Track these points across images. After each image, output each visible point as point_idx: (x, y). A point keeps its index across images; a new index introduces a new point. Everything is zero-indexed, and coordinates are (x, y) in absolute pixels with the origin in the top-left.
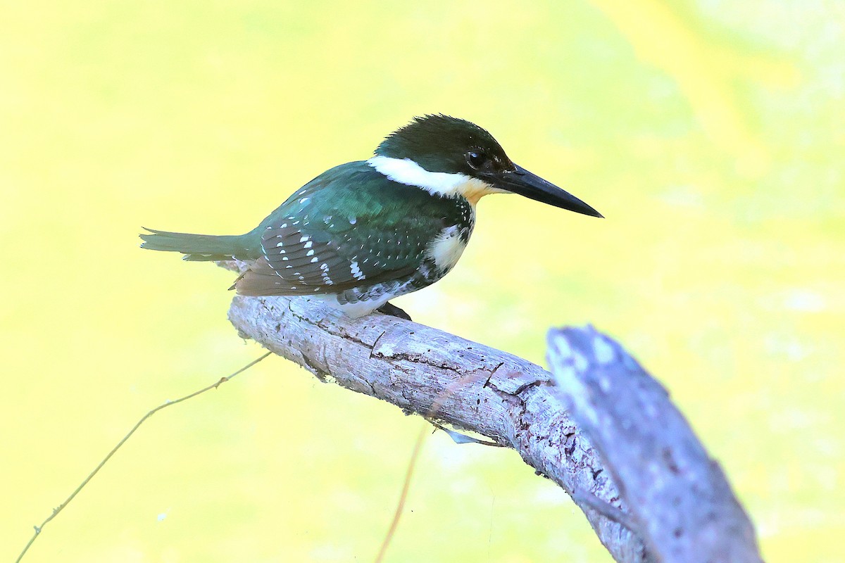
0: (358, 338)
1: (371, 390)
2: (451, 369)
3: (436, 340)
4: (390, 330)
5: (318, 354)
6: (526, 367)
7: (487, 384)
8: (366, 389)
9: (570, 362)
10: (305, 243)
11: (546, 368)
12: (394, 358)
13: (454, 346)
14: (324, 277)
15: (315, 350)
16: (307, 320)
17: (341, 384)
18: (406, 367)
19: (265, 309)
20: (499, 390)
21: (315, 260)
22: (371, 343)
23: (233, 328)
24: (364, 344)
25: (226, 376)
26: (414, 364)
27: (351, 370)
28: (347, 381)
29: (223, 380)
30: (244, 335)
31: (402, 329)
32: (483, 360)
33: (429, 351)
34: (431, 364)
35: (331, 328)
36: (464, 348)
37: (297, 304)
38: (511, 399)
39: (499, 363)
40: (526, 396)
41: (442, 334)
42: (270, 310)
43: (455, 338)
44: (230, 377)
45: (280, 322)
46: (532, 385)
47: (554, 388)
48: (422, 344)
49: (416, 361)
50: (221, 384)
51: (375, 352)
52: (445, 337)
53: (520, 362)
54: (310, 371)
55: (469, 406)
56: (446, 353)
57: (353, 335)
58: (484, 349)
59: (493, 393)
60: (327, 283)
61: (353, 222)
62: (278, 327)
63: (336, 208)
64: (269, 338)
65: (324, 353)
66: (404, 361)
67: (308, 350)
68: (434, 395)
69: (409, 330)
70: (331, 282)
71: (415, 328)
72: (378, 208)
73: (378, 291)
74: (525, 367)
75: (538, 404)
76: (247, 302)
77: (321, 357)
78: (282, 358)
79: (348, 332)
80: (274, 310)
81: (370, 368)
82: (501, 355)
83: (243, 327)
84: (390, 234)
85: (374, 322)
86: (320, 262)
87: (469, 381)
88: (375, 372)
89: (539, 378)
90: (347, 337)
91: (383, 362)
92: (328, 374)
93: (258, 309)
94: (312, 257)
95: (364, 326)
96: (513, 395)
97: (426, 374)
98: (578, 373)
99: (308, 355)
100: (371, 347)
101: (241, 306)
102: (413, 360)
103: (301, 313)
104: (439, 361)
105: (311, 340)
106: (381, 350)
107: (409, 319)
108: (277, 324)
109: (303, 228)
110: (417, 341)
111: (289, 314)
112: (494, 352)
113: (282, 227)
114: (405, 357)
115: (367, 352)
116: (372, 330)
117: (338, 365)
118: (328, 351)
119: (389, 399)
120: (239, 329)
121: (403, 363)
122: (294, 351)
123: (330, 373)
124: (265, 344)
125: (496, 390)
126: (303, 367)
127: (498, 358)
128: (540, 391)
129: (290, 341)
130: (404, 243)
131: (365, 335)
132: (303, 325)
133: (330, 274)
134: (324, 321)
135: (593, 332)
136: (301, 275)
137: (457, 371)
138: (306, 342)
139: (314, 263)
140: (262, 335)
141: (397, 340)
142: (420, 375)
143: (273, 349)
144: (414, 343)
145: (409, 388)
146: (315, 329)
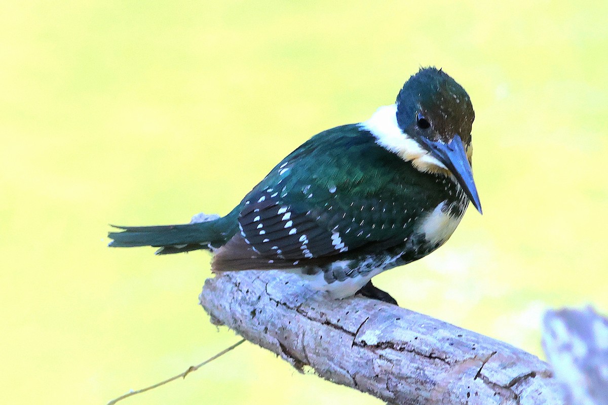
0: (340, 324)
1: (352, 382)
2: (439, 358)
3: (424, 327)
4: (375, 316)
5: (296, 342)
6: (521, 356)
7: (479, 375)
8: (347, 381)
9: (567, 347)
10: (283, 214)
11: (542, 358)
12: (378, 346)
13: (443, 333)
14: (303, 250)
15: (293, 337)
16: (285, 304)
17: (321, 375)
18: (390, 357)
19: (240, 292)
20: (491, 383)
21: (293, 231)
22: (353, 329)
23: (204, 313)
24: (345, 331)
25: (195, 365)
26: (399, 353)
27: (331, 359)
28: (326, 372)
29: (191, 369)
30: (217, 321)
31: (387, 314)
32: (474, 349)
33: (416, 338)
34: (418, 354)
35: (310, 313)
36: (454, 337)
37: (274, 287)
38: (504, 392)
39: (491, 352)
40: (520, 389)
41: (432, 319)
42: (245, 293)
43: (444, 325)
44: (200, 366)
45: (256, 307)
46: (526, 377)
47: (551, 380)
48: (409, 332)
49: (402, 349)
50: (190, 374)
51: (358, 340)
52: (433, 323)
53: (515, 352)
54: (288, 361)
55: (458, 400)
56: (435, 341)
57: (334, 321)
58: (475, 337)
59: (484, 385)
60: (306, 256)
61: (333, 191)
62: (253, 313)
63: (314, 177)
64: (244, 325)
65: (303, 342)
66: (388, 350)
67: (286, 338)
68: (420, 387)
69: (395, 316)
70: (310, 255)
71: (401, 313)
72: (359, 175)
73: (368, 266)
74: (517, 357)
75: (533, 398)
76: (220, 285)
77: (300, 346)
78: (257, 346)
79: (329, 318)
80: (249, 293)
81: (352, 356)
82: (493, 343)
83: (216, 313)
84: (374, 201)
85: (357, 307)
86: (299, 234)
87: (459, 372)
88: (357, 362)
89: (534, 370)
90: (328, 323)
91: (366, 351)
92: (306, 364)
93: (232, 292)
94: (290, 228)
95: (347, 311)
96: (507, 387)
97: (412, 365)
98: (576, 360)
99: (285, 343)
100: (354, 335)
101: (214, 289)
102: (398, 348)
103: (278, 297)
104: (426, 349)
105: (289, 327)
106: (364, 338)
107: (395, 303)
108: (252, 310)
109: (281, 200)
110: (404, 328)
111: (265, 299)
112: (486, 340)
113: (260, 201)
114: (390, 345)
115: (349, 340)
116: (356, 316)
117: (318, 354)
118: (307, 338)
119: (372, 392)
120: (211, 315)
121: (387, 352)
122: (270, 338)
123: (309, 364)
124: (239, 330)
125: (487, 382)
126: (279, 357)
127: (489, 346)
128: (536, 382)
129: (266, 329)
130: (389, 211)
131: (347, 321)
132: (280, 310)
133: (309, 246)
134: (302, 306)
135: (592, 315)
136: (279, 249)
137: (447, 360)
138: (283, 329)
139: (292, 235)
140: (235, 321)
141: (383, 326)
142: (407, 365)
143: (247, 336)
144: (400, 330)
145: (394, 380)
146: (293, 314)
